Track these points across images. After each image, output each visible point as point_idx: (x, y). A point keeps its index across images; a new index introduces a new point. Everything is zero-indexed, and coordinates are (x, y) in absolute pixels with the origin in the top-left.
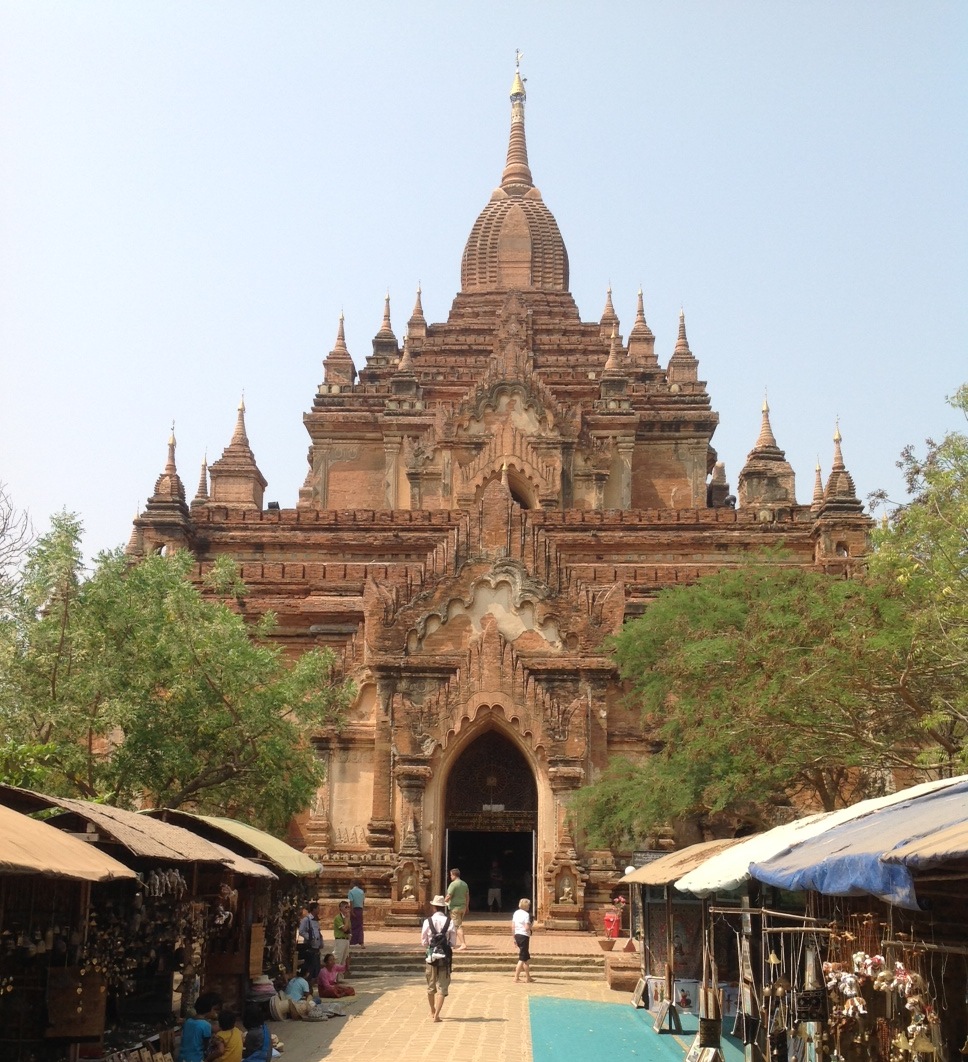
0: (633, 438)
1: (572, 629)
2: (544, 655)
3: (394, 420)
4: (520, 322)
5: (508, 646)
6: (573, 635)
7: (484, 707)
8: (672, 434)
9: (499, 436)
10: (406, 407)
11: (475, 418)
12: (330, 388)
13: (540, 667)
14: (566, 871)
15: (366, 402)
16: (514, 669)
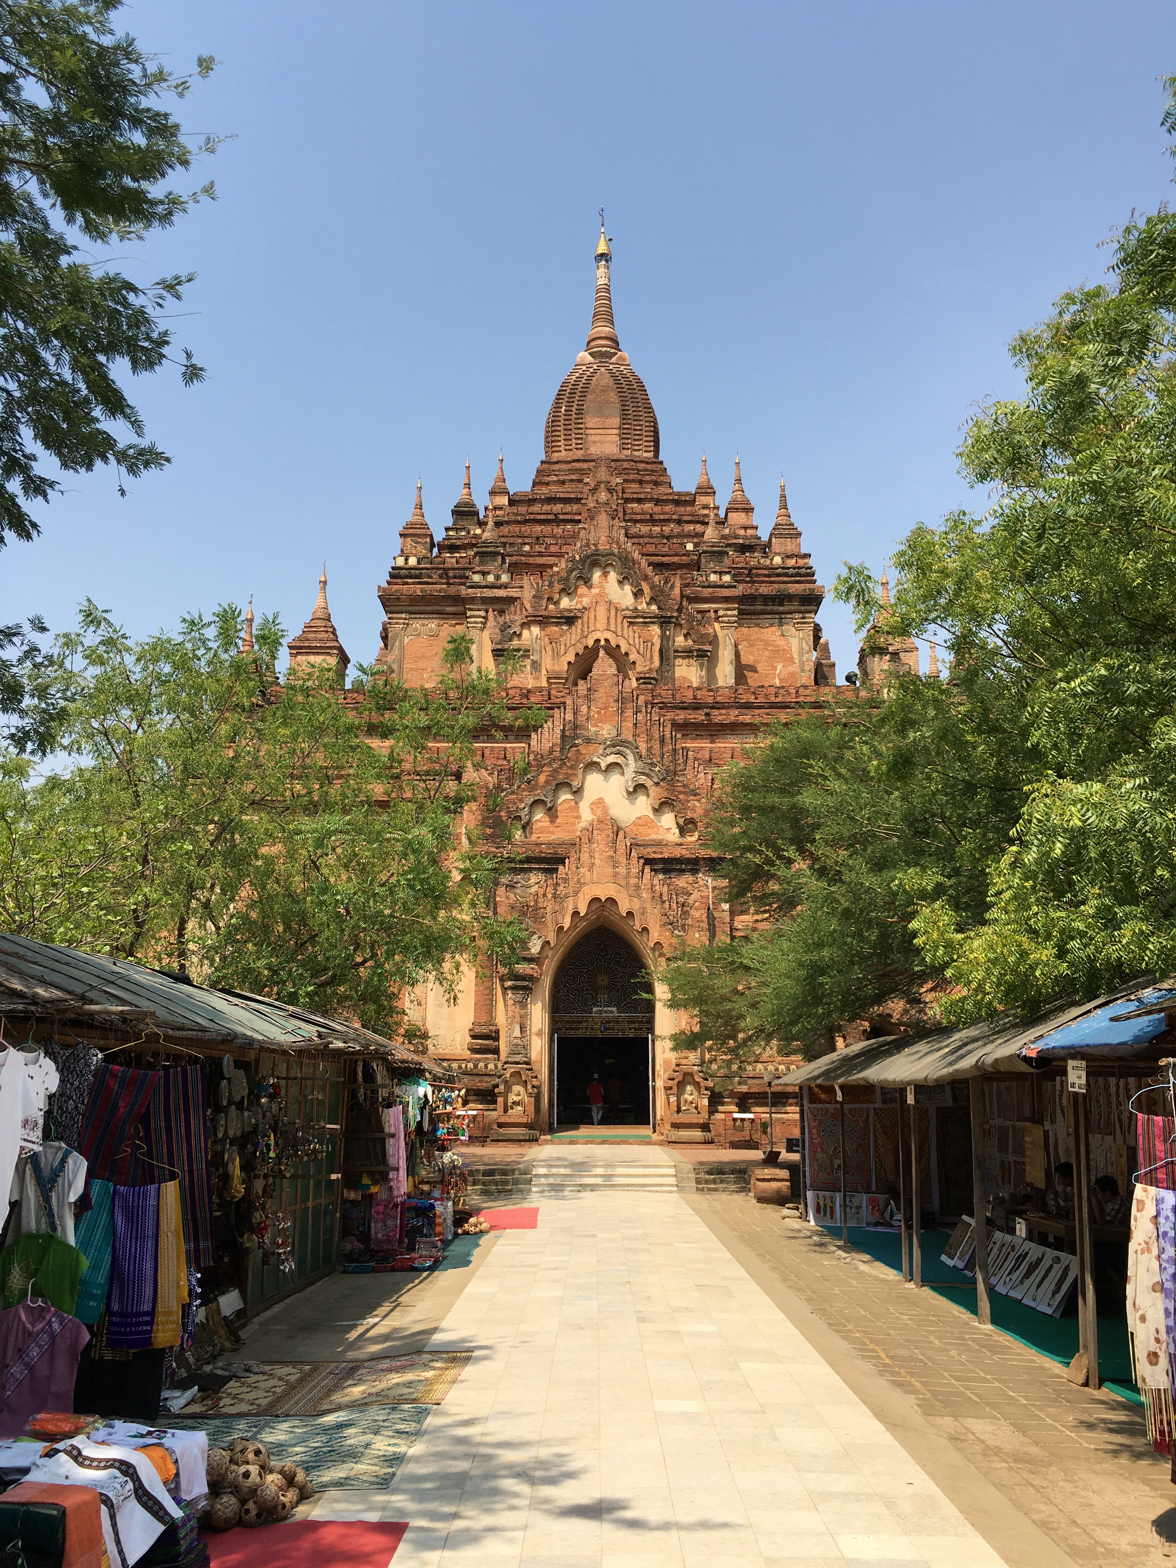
0: (735, 612)
1: (689, 815)
2: (659, 844)
3: (478, 593)
4: (610, 490)
5: (621, 834)
6: (692, 821)
7: (595, 900)
8: (775, 608)
9: (592, 610)
10: (491, 578)
11: (566, 591)
12: (406, 560)
13: (656, 856)
14: (689, 1078)
15: (447, 574)
16: (629, 857)
